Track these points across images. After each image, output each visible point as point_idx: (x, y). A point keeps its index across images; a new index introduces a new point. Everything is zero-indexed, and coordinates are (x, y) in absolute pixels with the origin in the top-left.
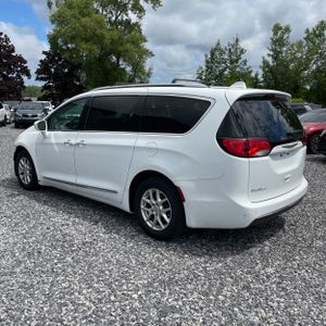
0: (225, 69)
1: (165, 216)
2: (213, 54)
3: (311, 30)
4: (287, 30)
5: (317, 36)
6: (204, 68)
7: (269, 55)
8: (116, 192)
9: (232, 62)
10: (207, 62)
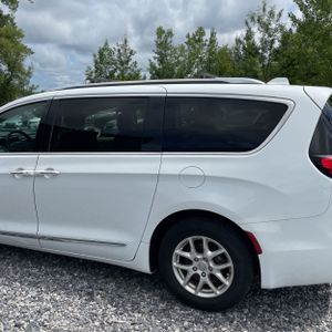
0: (115, 70)
1: (219, 275)
2: (101, 54)
3: (191, 36)
4: (170, 34)
5: (197, 41)
6: (93, 68)
7: (155, 58)
8: (123, 245)
9: (122, 64)
10: (96, 62)
